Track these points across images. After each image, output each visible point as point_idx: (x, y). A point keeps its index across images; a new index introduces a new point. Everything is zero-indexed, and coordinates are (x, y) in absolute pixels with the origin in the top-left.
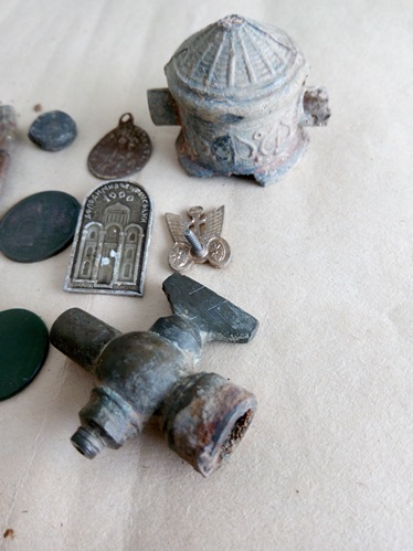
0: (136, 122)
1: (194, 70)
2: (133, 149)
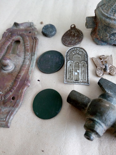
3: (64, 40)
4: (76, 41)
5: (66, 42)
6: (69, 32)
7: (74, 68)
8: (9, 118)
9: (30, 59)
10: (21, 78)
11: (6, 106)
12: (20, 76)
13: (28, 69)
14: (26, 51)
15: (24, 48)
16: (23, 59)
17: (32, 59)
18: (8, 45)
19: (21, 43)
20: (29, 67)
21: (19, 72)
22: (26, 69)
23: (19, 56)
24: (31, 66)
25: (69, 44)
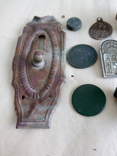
2: (105, 29)
3: (92, 33)
4: (106, 34)
5: (95, 35)
6: (96, 25)
7: (111, 61)
8: (49, 118)
9: (60, 54)
10: (55, 74)
11: (43, 104)
12: (54, 72)
13: (61, 65)
14: (53, 46)
15: (50, 43)
16: (52, 55)
17: (61, 54)
18: (32, 40)
19: (46, 37)
20: (61, 62)
21: (52, 68)
22: (58, 65)
23: (47, 51)
24: (62, 61)
25: (98, 37)
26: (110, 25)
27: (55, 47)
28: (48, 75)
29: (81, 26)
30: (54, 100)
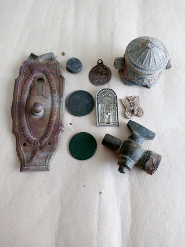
0: (104, 64)
1: (138, 60)
2: (105, 74)
3: (91, 77)
4: (105, 80)
5: (94, 80)
6: (96, 68)
7: (105, 111)
9: (59, 101)
10: (54, 123)
11: (43, 151)
12: (53, 121)
13: (59, 113)
14: (52, 92)
15: (49, 88)
16: (51, 102)
17: (60, 101)
18: (30, 84)
19: (45, 82)
20: (59, 110)
21: (51, 117)
22: (57, 113)
23: (46, 98)
24: (61, 109)
26: (109, 70)
27: (54, 93)
28: (47, 124)
29: (81, 70)
30: (53, 147)
